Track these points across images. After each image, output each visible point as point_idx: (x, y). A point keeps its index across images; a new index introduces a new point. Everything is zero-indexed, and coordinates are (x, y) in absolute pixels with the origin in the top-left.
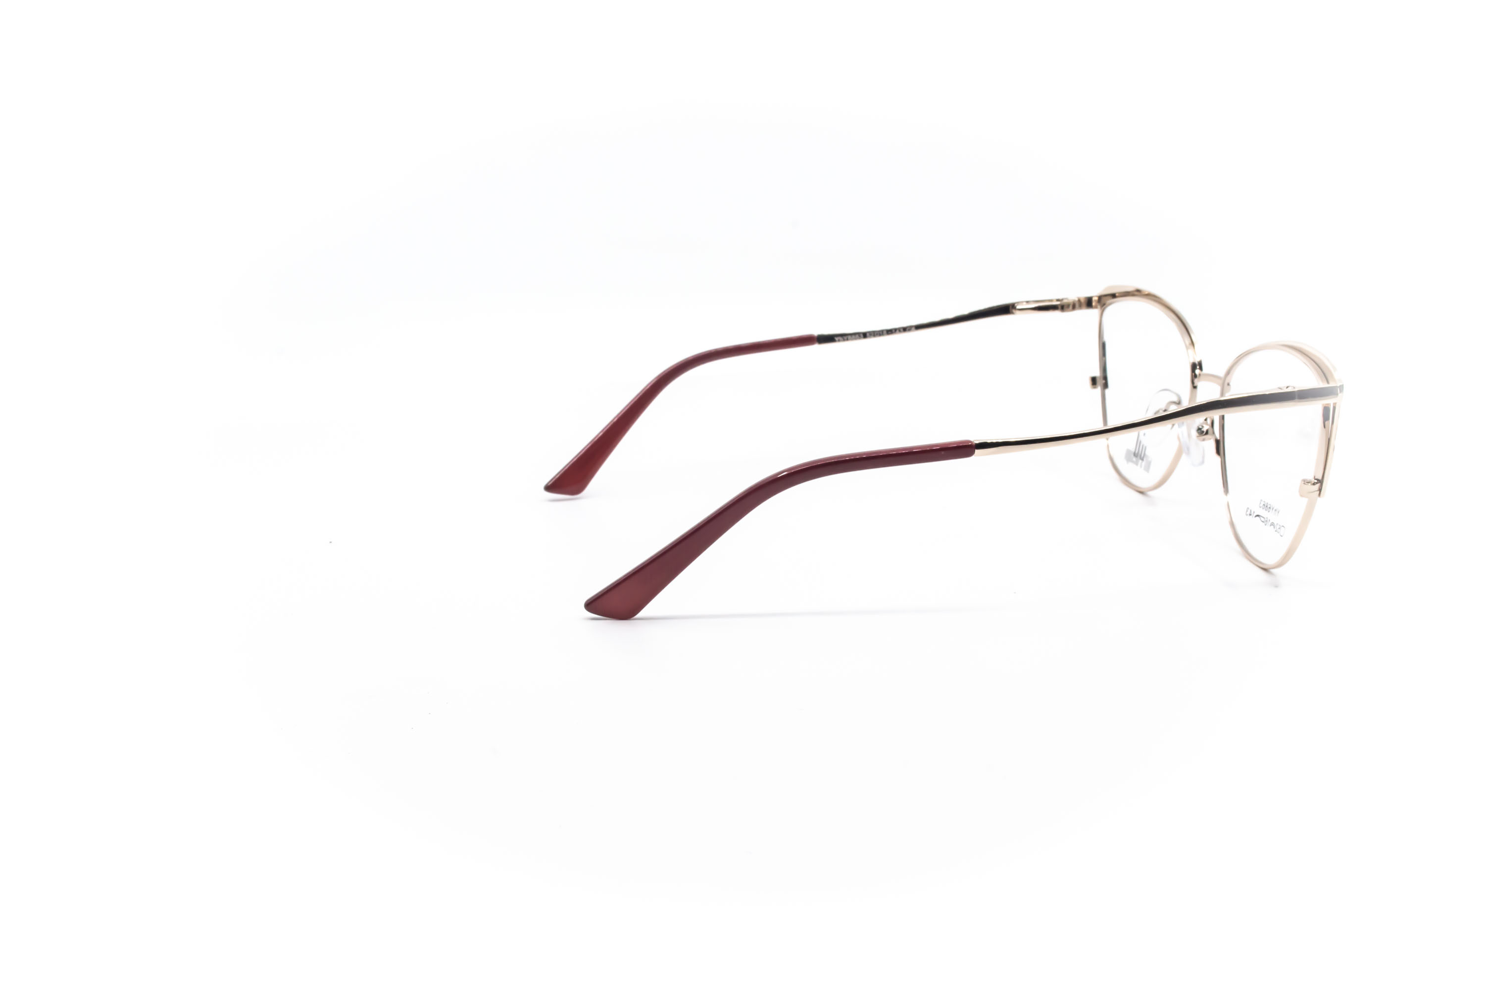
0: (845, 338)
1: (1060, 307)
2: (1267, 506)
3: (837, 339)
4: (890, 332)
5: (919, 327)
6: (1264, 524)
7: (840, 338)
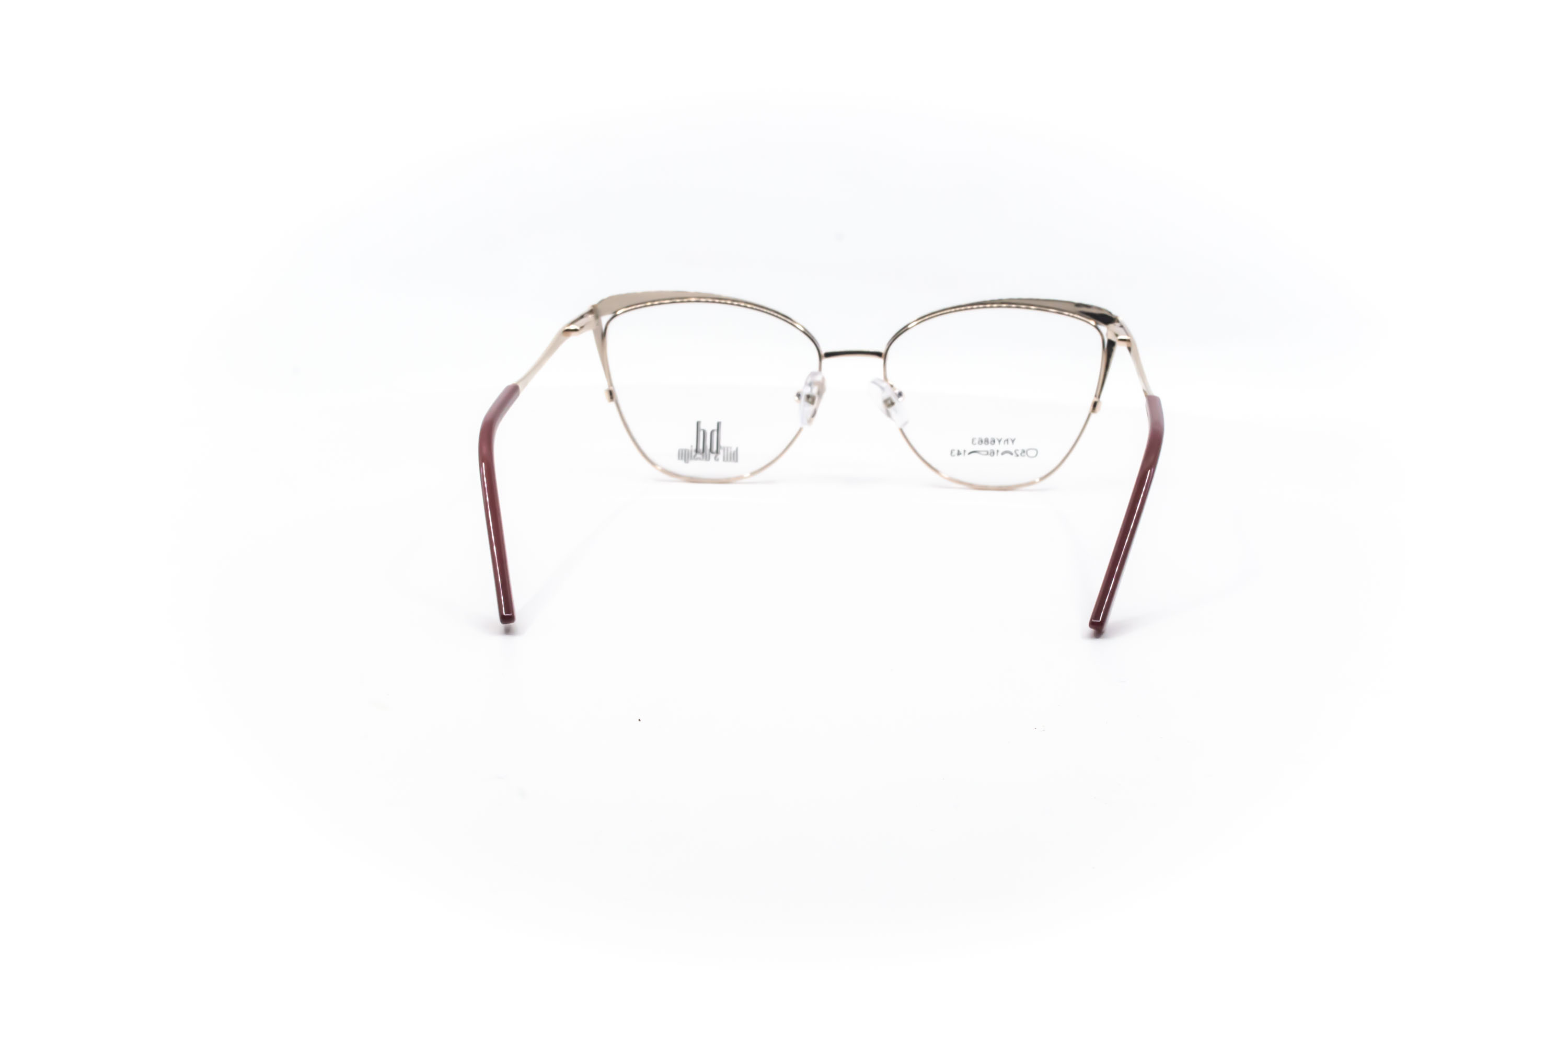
2: (987, 441)
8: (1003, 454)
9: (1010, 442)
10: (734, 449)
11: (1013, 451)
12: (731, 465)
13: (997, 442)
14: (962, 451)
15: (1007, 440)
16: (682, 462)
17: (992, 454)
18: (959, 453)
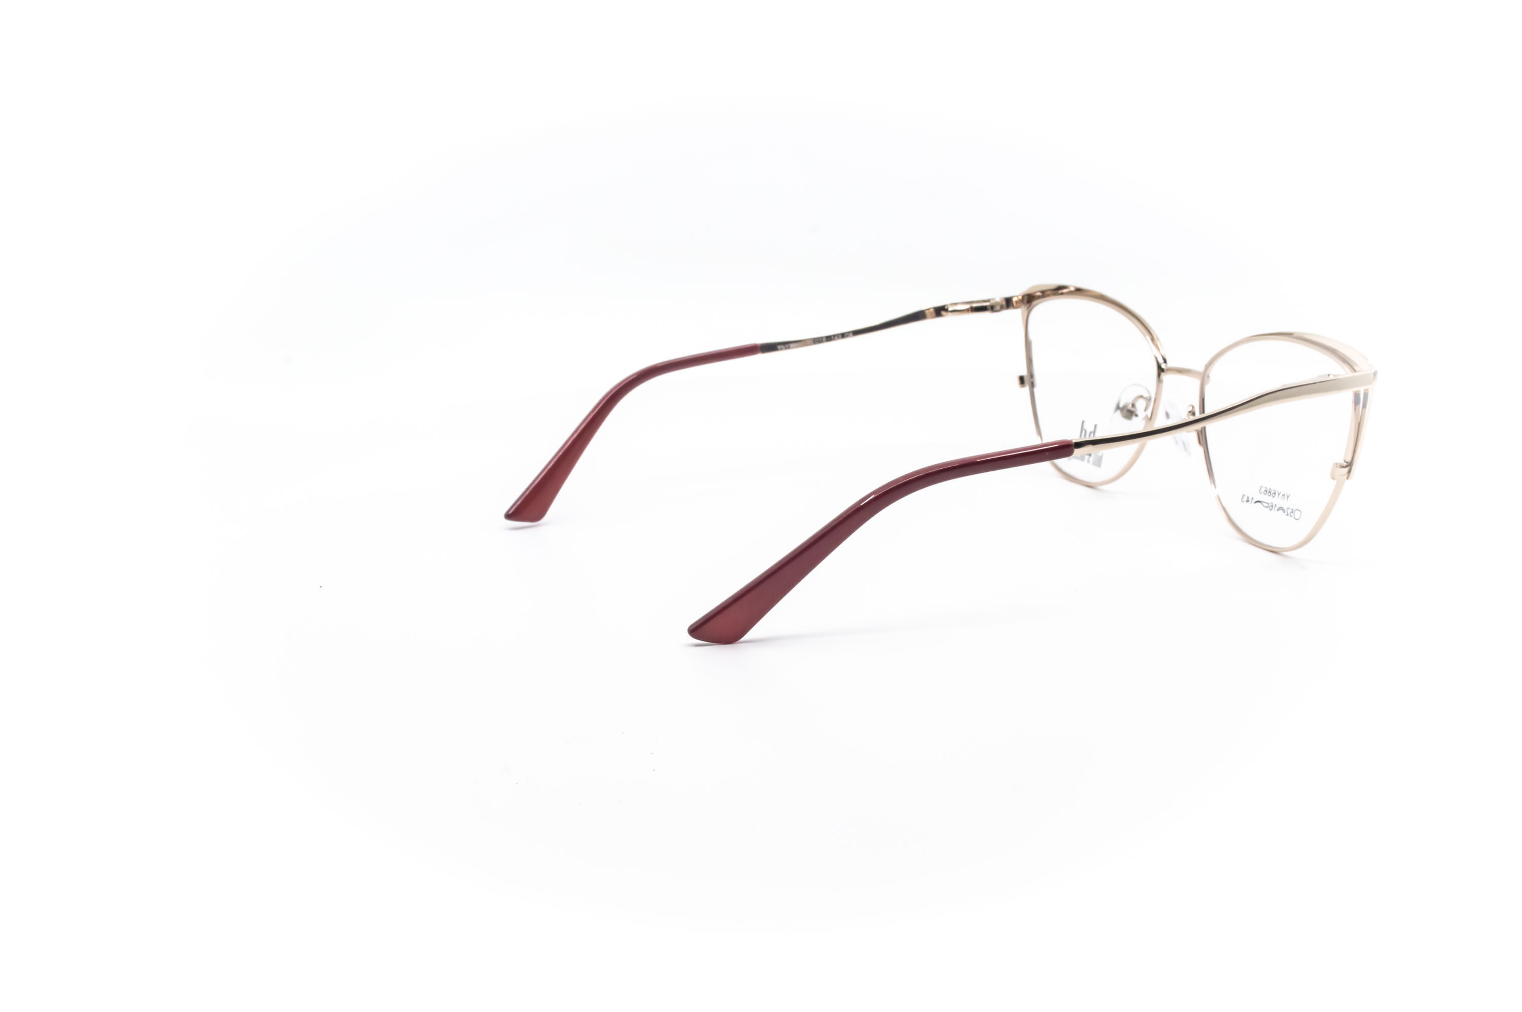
0: (787, 346)
1: (990, 308)
2: (1270, 492)
3: (779, 347)
4: (829, 338)
5: (856, 333)
6: (1268, 509)
7: (783, 347)
14: (1250, 499)
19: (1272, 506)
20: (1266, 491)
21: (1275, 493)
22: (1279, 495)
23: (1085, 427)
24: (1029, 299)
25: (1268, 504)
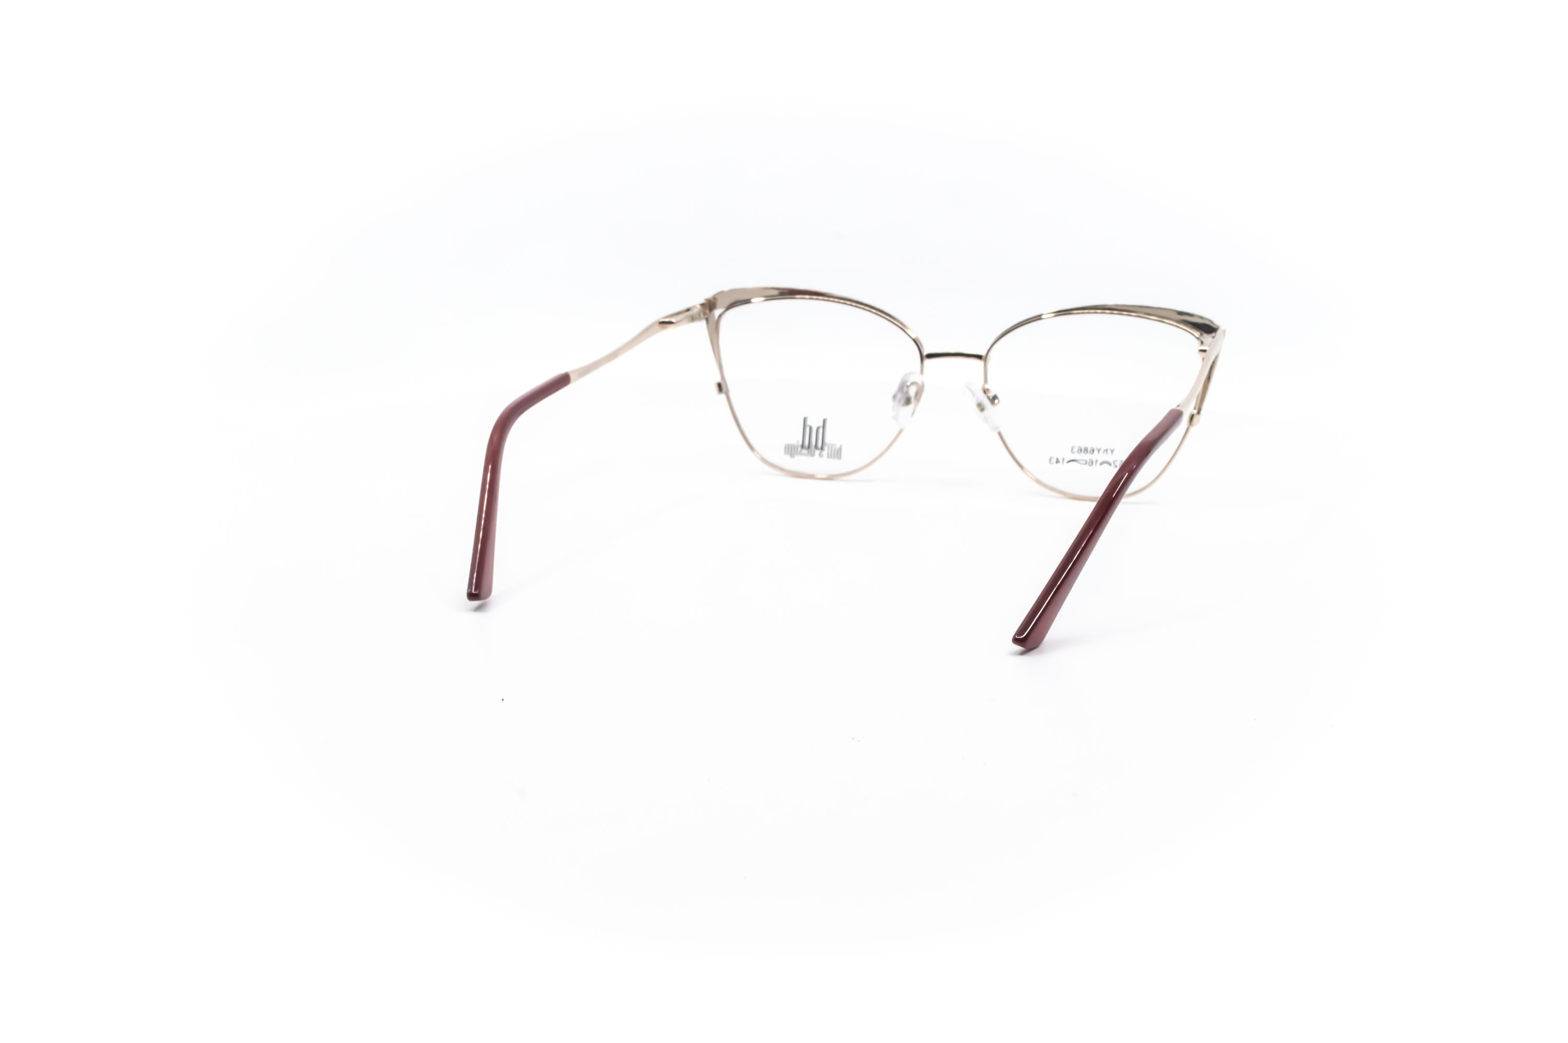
2: (1086, 450)
8: (1101, 464)
9: (1109, 452)
10: (838, 446)
11: (1112, 462)
12: (835, 462)
13: (1096, 451)
14: (1061, 460)
15: (1107, 450)
16: (788, 457)
17: (1091, 464)
18: (1058, 461)
19: (1092, 462)
20: (1081, 450)
21: (1093, 451)
22: (1099, 451)
23: (809, 423)
24: (710, 305)
25: (1086, 461)
